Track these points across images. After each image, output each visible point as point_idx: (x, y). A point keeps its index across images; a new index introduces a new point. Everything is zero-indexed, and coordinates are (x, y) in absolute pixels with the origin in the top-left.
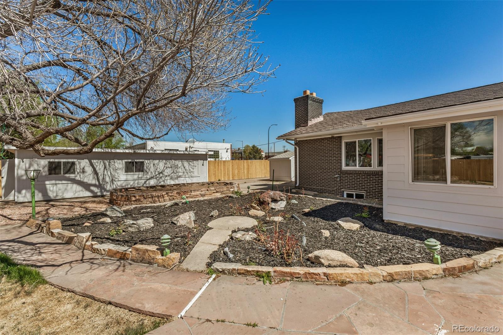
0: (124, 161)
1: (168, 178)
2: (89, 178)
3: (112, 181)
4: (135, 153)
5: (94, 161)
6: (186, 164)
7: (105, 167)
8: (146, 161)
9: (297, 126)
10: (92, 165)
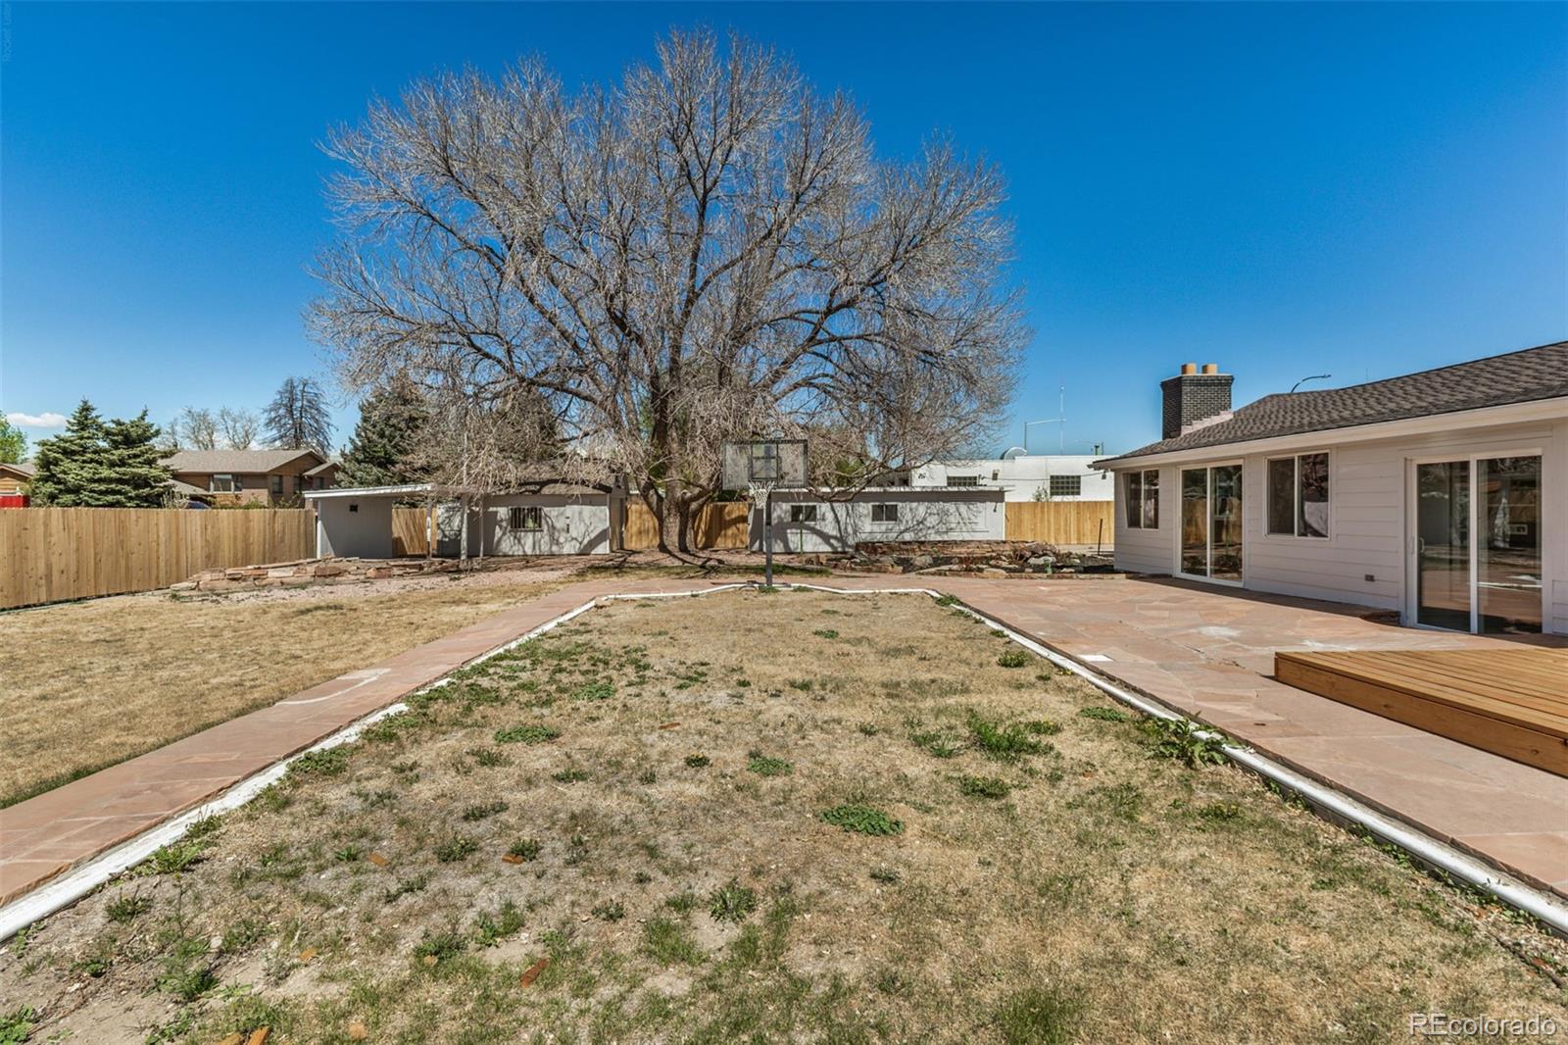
0: (870, 505)
1: (931, 531)
2: (830, 528)
3: (855, 532)
4: (885, 492)
5: (835, 505)
6: (963, 508)
7: (848, 514)
8: (900, 504)
9: (1166, 435)
10: (833, 509)
